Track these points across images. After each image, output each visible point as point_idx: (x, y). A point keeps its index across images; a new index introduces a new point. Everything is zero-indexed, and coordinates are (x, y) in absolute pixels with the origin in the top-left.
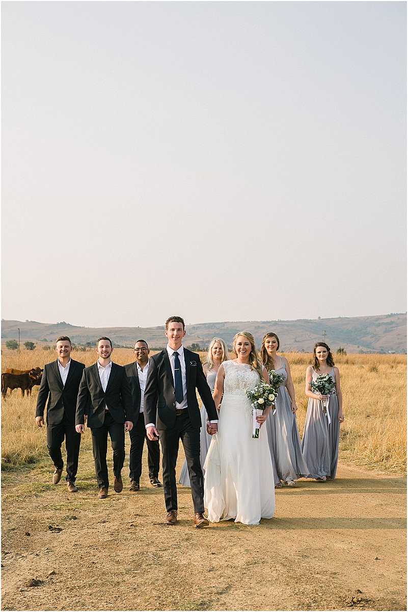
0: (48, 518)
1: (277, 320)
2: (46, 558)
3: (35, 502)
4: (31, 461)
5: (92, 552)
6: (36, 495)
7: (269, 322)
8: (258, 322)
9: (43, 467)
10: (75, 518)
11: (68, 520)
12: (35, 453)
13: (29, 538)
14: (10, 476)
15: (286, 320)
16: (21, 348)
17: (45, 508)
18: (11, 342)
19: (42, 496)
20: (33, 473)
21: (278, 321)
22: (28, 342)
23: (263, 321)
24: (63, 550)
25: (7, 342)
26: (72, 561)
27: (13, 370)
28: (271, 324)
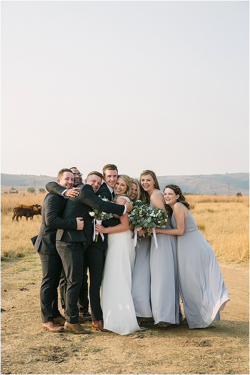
0: (19, 284)
1: (199, 175)
2: (11, 301)
3: (15, 276)
4: (20, 256)
5: (35, 298)
6: (17, 273)
7: (195, 176)
8: (187, 176)
9: (26, 259)
10: (34, 284)
11: (30, 284)
12: (23, 252)
13: (5, 293)
14: (6, 264)
15: (205, 175)
16: (36, 192)
17: (20, 279)
18: (30, 188)
19: (20, 274)
20: (19, 262)
21: (201, 175)
22: (41, 189)
23: (191, 175)
24: (21, 298)
25: (28, 189)
26: (23, 302)
27: (22, 206)
28: (195, 177)
